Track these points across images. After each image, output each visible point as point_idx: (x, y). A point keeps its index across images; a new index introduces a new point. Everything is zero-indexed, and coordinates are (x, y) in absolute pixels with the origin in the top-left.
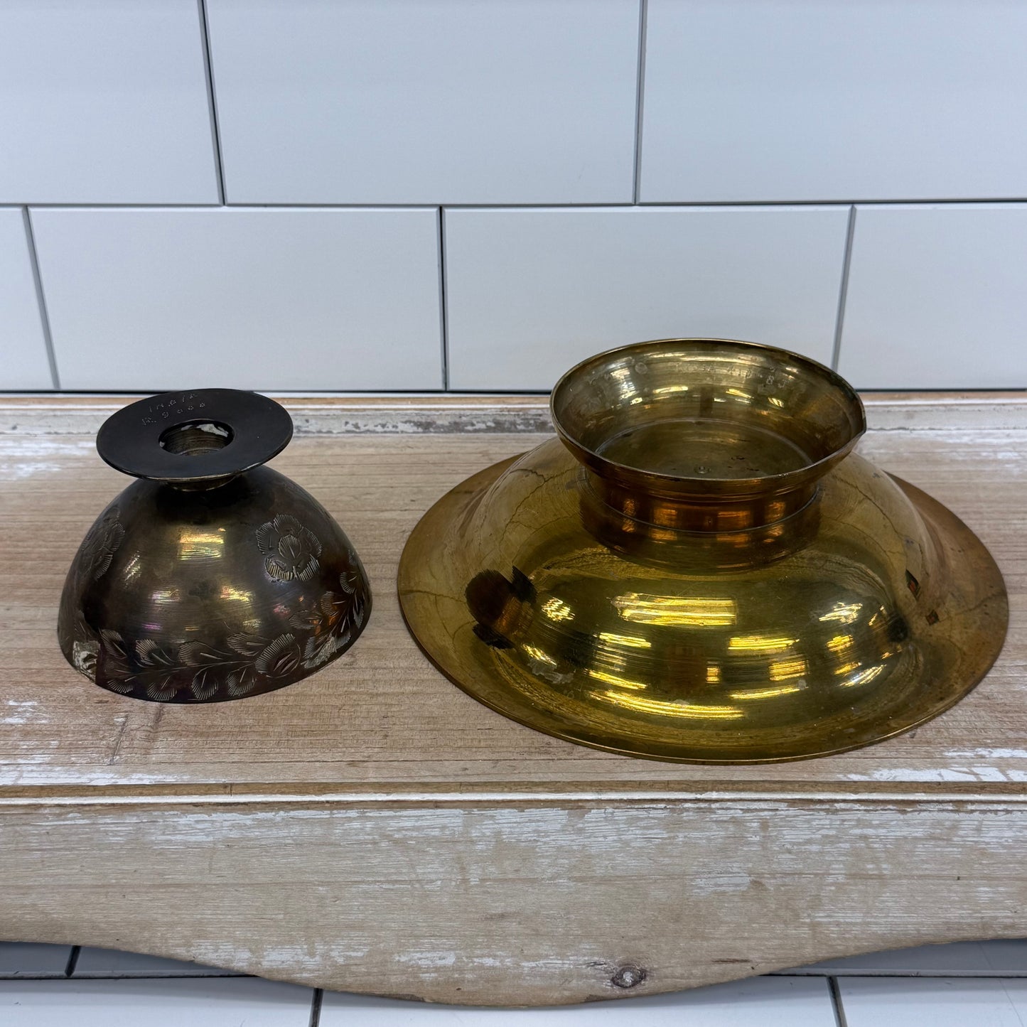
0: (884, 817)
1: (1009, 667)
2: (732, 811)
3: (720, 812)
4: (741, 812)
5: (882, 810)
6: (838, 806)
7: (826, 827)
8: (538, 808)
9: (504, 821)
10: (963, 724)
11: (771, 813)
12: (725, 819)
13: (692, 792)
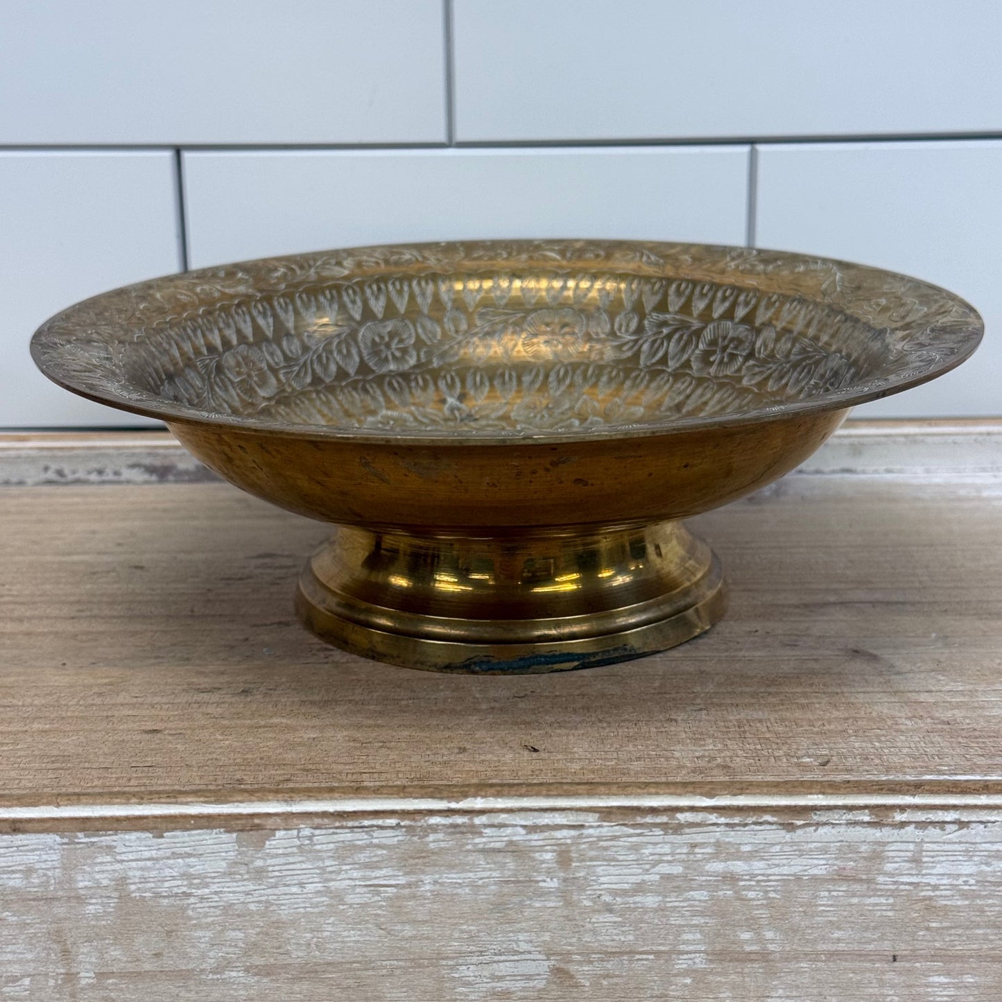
0: (760, 838)
1: (984, 691)
2: (509, 830)
3: (488, 831)
4: (522, 831)
5: (755, 823)
6: (682, 817)
7: (665, 858)
8: (187, 830)
9: (131, 857)
10: (905, 751)
11: (573, 833)
12: (498, 845)
13: (442, 798)
